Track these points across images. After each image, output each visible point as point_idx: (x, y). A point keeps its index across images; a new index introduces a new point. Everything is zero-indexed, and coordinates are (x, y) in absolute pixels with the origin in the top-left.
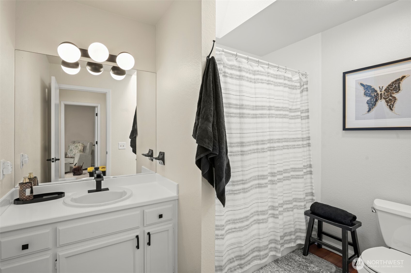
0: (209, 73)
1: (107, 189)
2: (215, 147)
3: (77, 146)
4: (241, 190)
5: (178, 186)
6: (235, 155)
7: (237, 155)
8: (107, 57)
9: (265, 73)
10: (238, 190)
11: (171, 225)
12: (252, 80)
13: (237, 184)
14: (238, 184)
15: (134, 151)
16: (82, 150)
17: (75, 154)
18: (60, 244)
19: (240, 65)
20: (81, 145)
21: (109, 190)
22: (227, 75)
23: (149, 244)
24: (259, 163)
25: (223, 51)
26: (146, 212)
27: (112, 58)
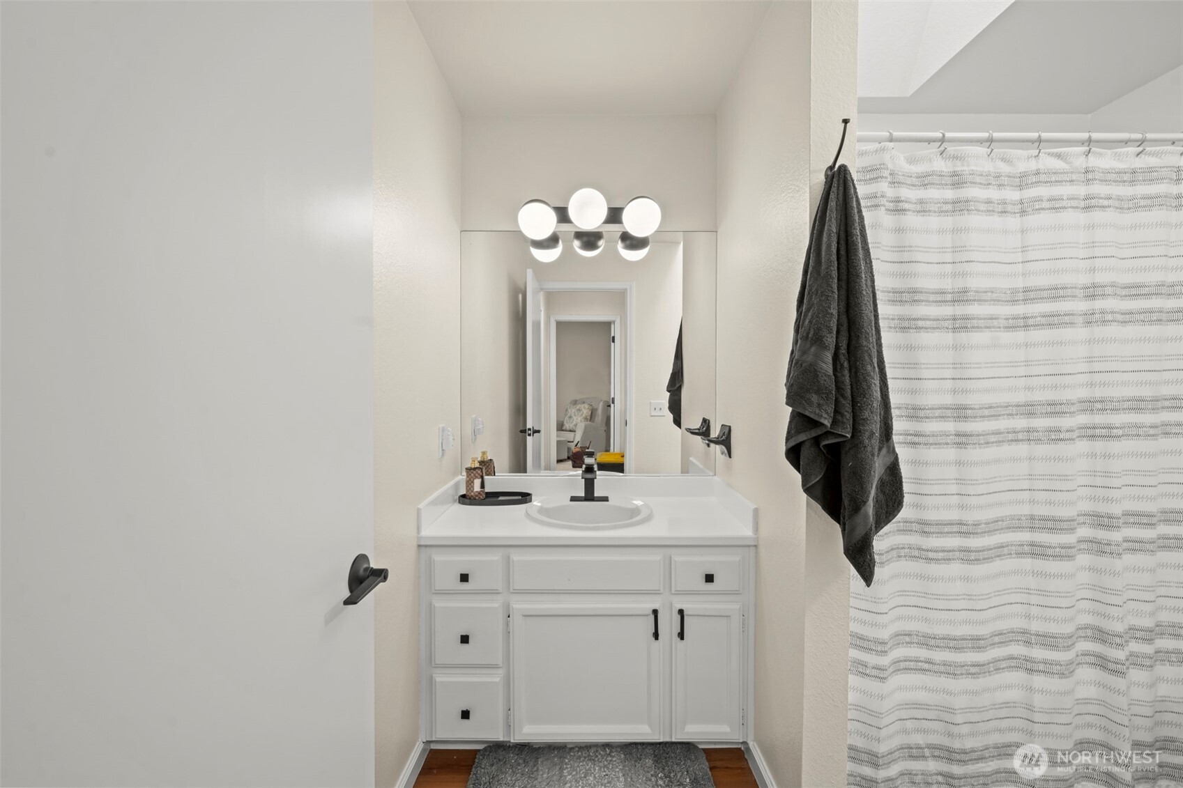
0: (828, 214)
1: (605, 499)
2: (839, 417)
3: (579, 410)
4: (953, 551)
5: (756, 511)
6: (931, 444)
7: (940, 444)
8: (603, 213)
9: (1072, 173)
10: (944, 551)
11: (737, 606)
12: (1009, 208)
13: (938, 533)
14: (941, 533)
15: (677, 422)
16: (589, 417)
17: (576, 425)
18: (515, 588)
19: (957, 169)
20: (587, 406)
21: (608, 501)
22: (906, 206)
23: (681, 635)
24: (1037, 477)
25: (891, 140)
26: (675, 561)
27: (614, 215)
